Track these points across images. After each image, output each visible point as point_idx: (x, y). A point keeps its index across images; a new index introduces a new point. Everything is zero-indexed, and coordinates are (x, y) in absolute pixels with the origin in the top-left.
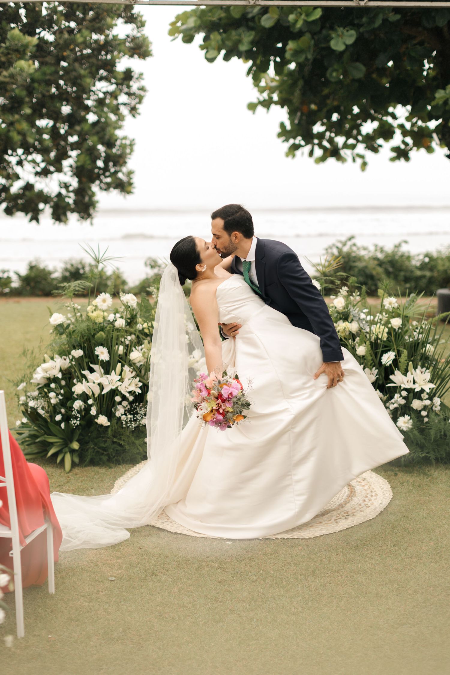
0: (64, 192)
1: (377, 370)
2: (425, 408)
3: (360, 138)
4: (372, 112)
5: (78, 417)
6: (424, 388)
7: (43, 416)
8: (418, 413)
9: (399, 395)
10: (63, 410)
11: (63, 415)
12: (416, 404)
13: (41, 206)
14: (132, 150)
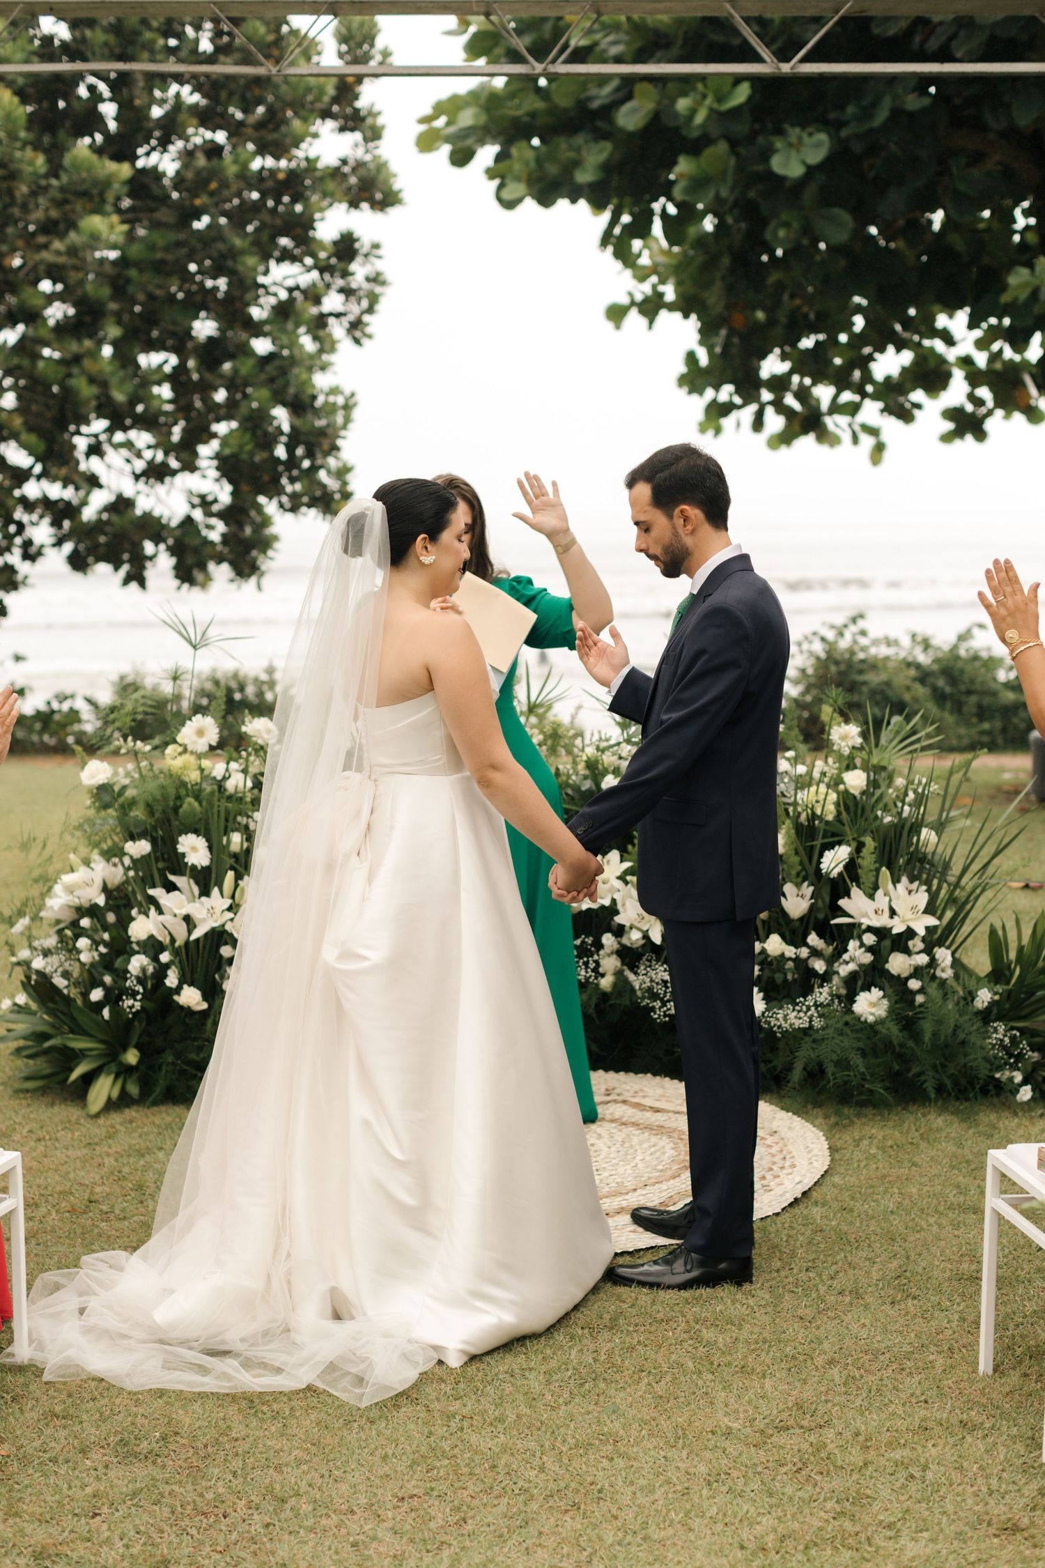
0: (198, 515)
1: (812, 888)
2: (917, 972)
3: (869, 388)
4: (898, 327)
5: (138, 993)
6: (914, 926)
7: (65, 991)
8: (901, 982)
9: (858, 943)
10: (108, 979)
11: (108, 990)
12: (898, 964)
13: (149, 548)
14: (347, 420)
